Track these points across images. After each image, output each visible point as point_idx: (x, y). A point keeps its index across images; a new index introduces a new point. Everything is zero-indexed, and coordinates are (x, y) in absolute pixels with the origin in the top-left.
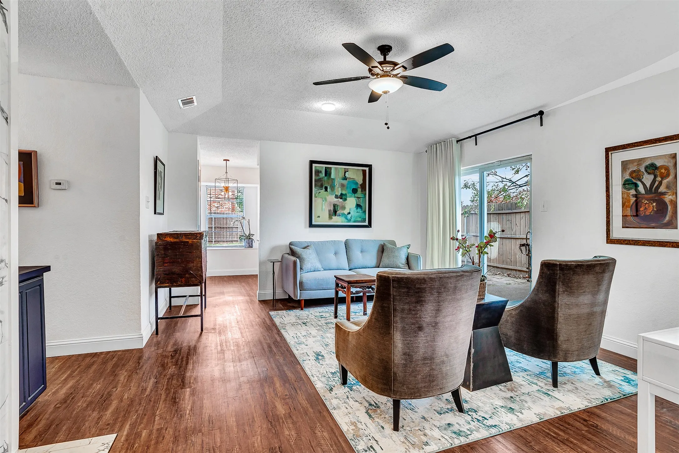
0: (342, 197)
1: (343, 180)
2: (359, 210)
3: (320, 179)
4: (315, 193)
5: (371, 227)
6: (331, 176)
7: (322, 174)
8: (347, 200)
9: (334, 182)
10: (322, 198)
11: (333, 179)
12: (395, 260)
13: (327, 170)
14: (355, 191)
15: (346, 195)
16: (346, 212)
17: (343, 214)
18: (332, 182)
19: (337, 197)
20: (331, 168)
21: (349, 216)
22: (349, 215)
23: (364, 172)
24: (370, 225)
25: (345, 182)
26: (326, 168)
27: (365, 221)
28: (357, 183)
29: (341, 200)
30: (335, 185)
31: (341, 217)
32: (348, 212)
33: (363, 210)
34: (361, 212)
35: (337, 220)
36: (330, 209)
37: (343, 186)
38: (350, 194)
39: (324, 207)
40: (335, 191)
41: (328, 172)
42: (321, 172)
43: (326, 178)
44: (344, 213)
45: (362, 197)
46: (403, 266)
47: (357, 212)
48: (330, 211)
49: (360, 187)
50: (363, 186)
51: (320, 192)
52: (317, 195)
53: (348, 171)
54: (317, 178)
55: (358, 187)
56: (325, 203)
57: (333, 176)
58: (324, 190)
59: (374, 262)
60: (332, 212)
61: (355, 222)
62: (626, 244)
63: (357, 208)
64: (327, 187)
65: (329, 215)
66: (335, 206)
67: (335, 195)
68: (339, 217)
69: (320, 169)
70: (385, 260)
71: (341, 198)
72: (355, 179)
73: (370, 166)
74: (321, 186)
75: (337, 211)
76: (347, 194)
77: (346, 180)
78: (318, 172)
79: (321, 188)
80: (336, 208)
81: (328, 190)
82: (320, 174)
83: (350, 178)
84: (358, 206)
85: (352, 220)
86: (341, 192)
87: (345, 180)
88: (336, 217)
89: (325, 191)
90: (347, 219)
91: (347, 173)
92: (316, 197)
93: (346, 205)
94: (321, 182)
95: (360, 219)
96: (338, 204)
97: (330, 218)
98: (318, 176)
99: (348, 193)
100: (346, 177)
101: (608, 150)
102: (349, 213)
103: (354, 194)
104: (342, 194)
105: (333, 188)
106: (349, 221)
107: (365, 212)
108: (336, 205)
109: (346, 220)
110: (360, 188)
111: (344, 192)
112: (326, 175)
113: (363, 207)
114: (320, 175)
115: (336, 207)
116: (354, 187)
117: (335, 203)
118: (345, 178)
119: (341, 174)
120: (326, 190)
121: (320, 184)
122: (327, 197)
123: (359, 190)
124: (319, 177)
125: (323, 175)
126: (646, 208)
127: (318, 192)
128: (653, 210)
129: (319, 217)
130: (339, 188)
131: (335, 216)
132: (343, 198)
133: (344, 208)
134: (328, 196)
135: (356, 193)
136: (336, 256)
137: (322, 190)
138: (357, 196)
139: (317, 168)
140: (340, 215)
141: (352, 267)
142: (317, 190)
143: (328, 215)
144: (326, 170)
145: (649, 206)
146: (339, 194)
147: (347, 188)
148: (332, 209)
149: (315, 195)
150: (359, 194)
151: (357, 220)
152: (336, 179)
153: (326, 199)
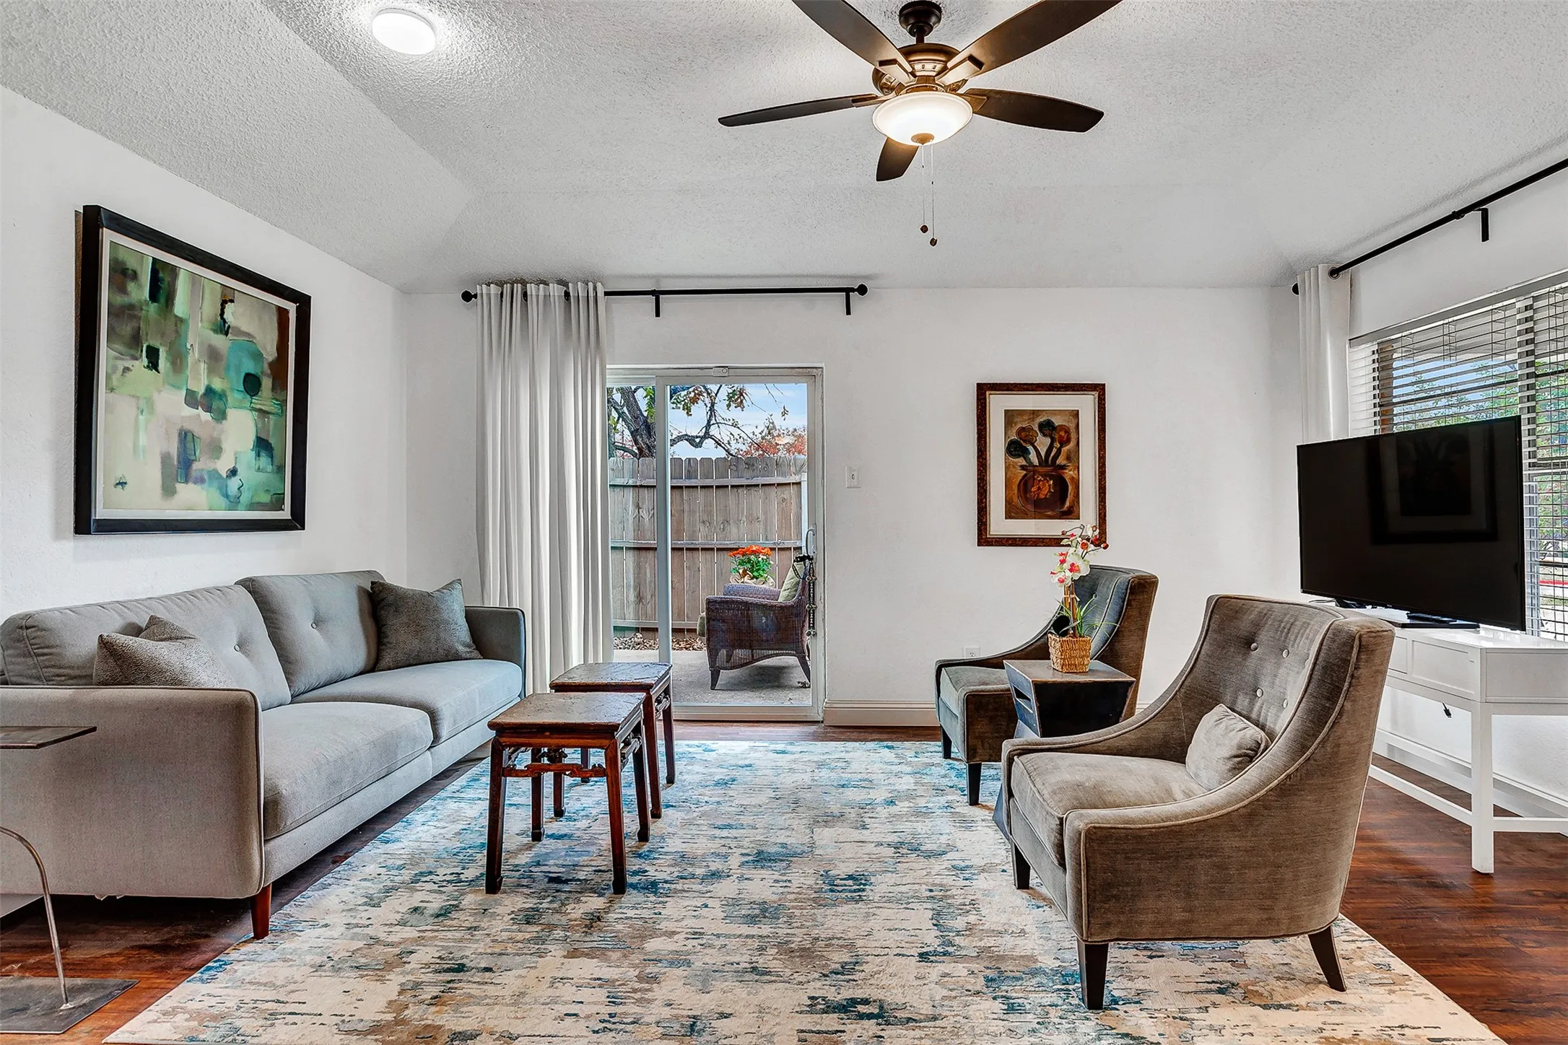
0: (210, 400)
1: (215, 331)
2: (264, 461)
3: (131, 307)
4: (109, 371)
5: (301, 530)
6: (173, 304)
7: (140, 287)
8: (228, 417)
9: (182, 331)
10: (138, 398)
11: (181, 320)
13: (161, 275)
14: (251, 384)
15: (222, 396)
16: (223, 466)
17: (214, 474)
18: (177, 332)
19: (191, 399)
20: (174, 270)
21: (233, 484)
22: (233, 479)
23: (282, 316)
24: (297, 522)
25: (219, 341)
26: (157, 266)
27: (281, 504)
28: (257, 356)
29: (206, 416)
30: (189, 346)
31: (206, 485)
32: (231, 467)
33: (276, 461)
34: (269, 468)
35: (192, 499)
36: (167, 448)
37: (213, 356)
38: (236, 395)
39: (143, 440)
40: (188, 372)
41: (164, 286)
42: (135, 276)
43: (153, 307)
44: (216, 471)
45: (273, 409)
47: (259, 468)
48: (166, 457)
49: (269, 372)
50: (278, 368)
51: (127, 369)
52: (115, 383)
53: (232, 301)
54: (119, 299)
55: (262, 372)
56: (148, 421)
57: (180, 307)
58: (146, 361)
60: (176, 462)
61: (253, 506)
63: (258, 455)
64: (158, 350)
65: (162, 475)
66: (185, 437)
67: (187, 389)
68: (198, 488)
69: (132, 263)
71: (208, 409)
72: (253, 337)
73: (302, 300)
74: (135, 341)
75: (192, 461)
76: (228, 393)
77: (227, 334)
78: (123, 274)
79: (132, 352)
80: (188, 445)
81: (162, 363)
82: (131, 286)
83: (239, 332)
84: (262, 445)
85: (245, 498)
86: (206, 383)
87: (221, 333)
88: (191, 485)
89: (149, 367)
90: (227, 496)
91: (229, 307)
92: (112, 389)
93: (223, 438)
94: (135, 324)
95: (265, 498)
96: (197, 430)
97: (166, 487)
98: (123, 290)
99: (232, 389)
100: (225, 322)
102: (233, 472)
103: (251, 396)
104: (209, 391)
105: (178, 361)
106: (234, 503)
107: (281, 469)
108: (190, 435)
109: (223, 502)
110: (267, 375)
111: (218, 385)
112: (154, 296)
113: (276, 452)
114: (129, 289)
115: (190, 445)
116: (249, 367)
117: (187, 426)
118: (223, 328)
119: (210, 308)
120: (153, 365)
121: (127, 329)
122: (156, 396)
123: (267, 383)
124: (127, 299)
125: (140, 291)
127: (121, 365)
129: (125, 484)
130: (202, 365)
131: (186, 480)
132: (214, 406)
133: (215, 448)
134: (159, 391)
135: (256, 394)
137: (137, 359)
138: (258, 407)
139: (122, 255)
140: (203, 480)
142: (116, 358)
143: (159, 474)
144: (155, 272)
146: (202, 391)
147: (227, 368)
148: (174, 449)
149: (108, 377)
150: (265, 398)
151: (257, 499)
152: (190, 321)
153: (150, 403)
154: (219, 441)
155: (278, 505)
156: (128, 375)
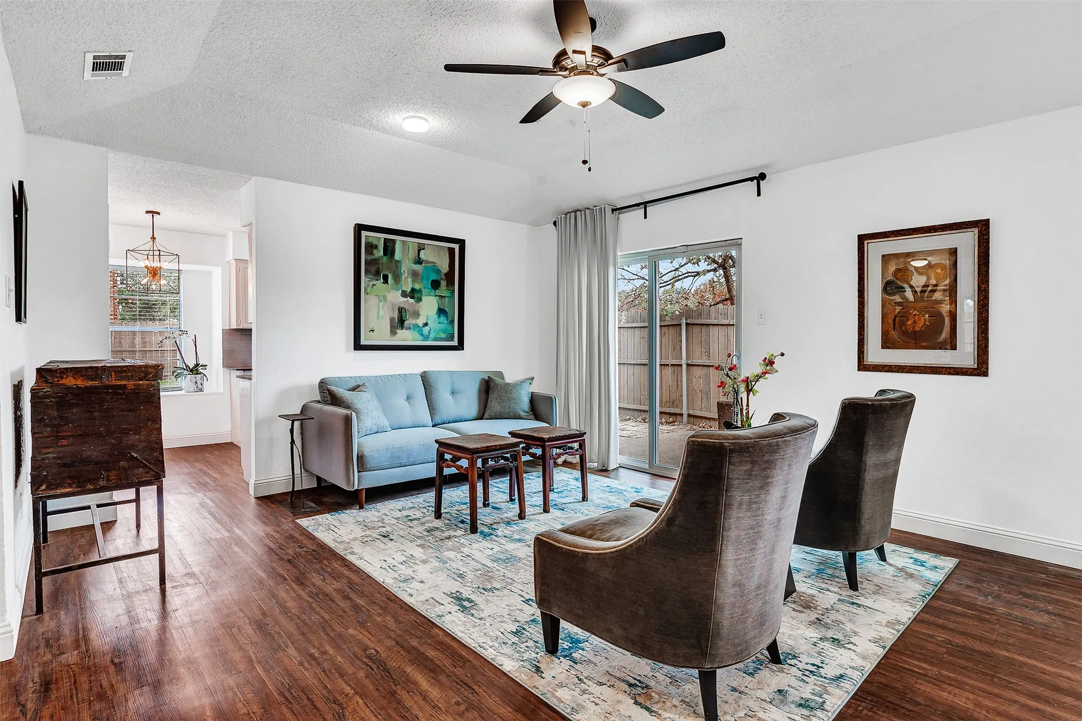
0: (414, 294)
1: (416, 264)
2: (443, 319)
3: (375, 260)
4: (366, 286)
5: (463, 349)
6: (394, 255)
7: (379, 251)
8: (424, 300)
9: (399, 266)
10: (379, 296)
11: (398, 261)
12: (512, 405)
13: (388, 244)
14: (435, 285)
15: (420, 291)
16: (420, 322)
17: (416, 326)
18: (396, 266)
19: (404, 294)
20: (394, 241)
21: (426, 330)
22: (426, 327)
23: (451, 251)
24: (460, 346)
25: (418, 267)
26: (386, 241)
27: (452, 339)
28: (438, 272)
29: (412, 301)
30: (402, 272)
31: (411, 330)
32: (425, 322)
33: (450, 318)
34: (446, 322)
35: (405, 337)
36: (392, 316)
37: (415, 275)
38: (426, 290)
39: (381, 313)
40: (402, 283)
41: (390, 249)
42: (376, 247)
43: (385, 258)
44: (417, 324)
45: (447, 295)
46: (526, 414)
47: (440, 321)
48: (392, 320)
49: (446, 278)
50: (449, 277)
51: (374, 285)
52: (369, 290)
53: (424, 249)
54: (370, 258)
55: (441, 279)
56: (383, 305)
57: (398, 256)
58: (382, 280)
59: (474, 410)
60: (397, 321)
61: (436, 339)
62: (887, 371)
63: (439, 316)
64: (388, 275)
65: (391, 327)
66: (401, 310)
67: (402, 290)
68: (408, 331)
69: (375, 242)
70: (495, 406)
71: (412, 297)
72: (436, 263)
73: (462, 243)
74: (377, 273)
75: (405, 321)
76: (423, 290)
77: (421, 264)
78: (371, 247)
79: (376, 278)
81: (390, 280)
82: (375, 251)
83: (428, 262)
84: (441, 311)
85: (432, 336)
86: (412, 286)
87: (419, 264)
88: (404, 330)
89: (383, 283)
90: (422, 335)
91: (422, 252)
92: (367, 294)
93: (420, 309)
94: (377, 267)
95: (443, 336)
96: (407, 307)
97: (393, 332)
98: (372, 254)
99: (425, 288)
100: (420, 259)
101: (862, 239)
102: (426, 324)
103: (435, 290)
104: (413, 290)
105: (397, 279)
106: (426, 338)
107: (452, 321)
108: (403, 310)
109: (421, 338)
110: (444, 280)
111: (417, 287)
112: (385, 253)
113: (450, 314)
115: (404, 314)
116: (434, 277)
117: (402, 306)
118: (419, 261)
119: (412, 254)
120: (386, 279)
121: (373, 269)
122: (387, 294)
123: (443, 283)
124: (373, 257)
125: (378, 253)
126: (915, 322)
127: (371, 284)
128: (925, 324)
129: (373, 331)
130: (409, 279)
131: (402, 329)
132: (416, 296)
133: (416, 314)
134: (389, 292)
135: (438, 288)
136: (409, 403)
137: (379, 280)
138: (441, 294)
139: (370, 240)
140: (410, 328)
141: (438, 420)
142: (369, 281)
143: (389, 326)
144: (385, 244)
145: (920, 319)
146: (409, 290)
147: (422, 278)
148: (396, 316)
149: (365, 289)
150: (443, 290)
151: (438, 336)
152: (403, 262)
153: (385, 297)
154: (418, 311)
155: (451, 338)
156: (374, 287)
